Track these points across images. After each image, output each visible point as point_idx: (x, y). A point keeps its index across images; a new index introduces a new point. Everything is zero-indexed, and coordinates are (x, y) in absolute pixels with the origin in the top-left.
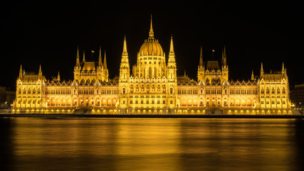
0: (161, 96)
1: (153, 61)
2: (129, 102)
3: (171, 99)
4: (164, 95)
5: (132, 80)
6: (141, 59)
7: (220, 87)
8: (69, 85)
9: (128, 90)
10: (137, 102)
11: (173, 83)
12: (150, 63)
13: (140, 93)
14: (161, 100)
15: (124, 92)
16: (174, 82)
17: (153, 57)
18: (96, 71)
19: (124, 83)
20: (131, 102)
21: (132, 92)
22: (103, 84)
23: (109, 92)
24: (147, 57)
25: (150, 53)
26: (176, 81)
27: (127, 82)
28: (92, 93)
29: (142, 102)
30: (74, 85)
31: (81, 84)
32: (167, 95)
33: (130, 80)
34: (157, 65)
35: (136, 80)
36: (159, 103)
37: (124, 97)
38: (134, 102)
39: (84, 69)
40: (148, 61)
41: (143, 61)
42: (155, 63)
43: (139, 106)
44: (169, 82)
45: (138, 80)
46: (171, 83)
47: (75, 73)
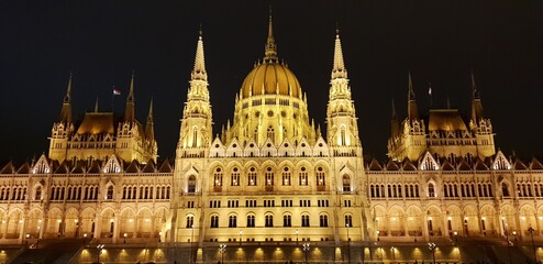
0: (314, 202)
1: (277, 109)
2: (207, 221)
3: (346, 211)
4: (323, 197)
5: (221, 151)
6: (245, 106)
7: (486, 176)
8: (26, 171)
9: (206, 182)
10: (233, 223)
11: (351, 160)
12: (271, 114)
13: (246, 193)
14: (315, 213)
15: (192, 189)
16: (353, 154)
17: (278, 98)
18: (115, 134)
19: (193, 161)
20: (215, 223)
21: (218, 189)
22: (130, 167)
23: (146, 195)
24: (263, 98)
25: (270, 89)
26: (359, 151)
27: (202, 155)
28: (93, 196)
29: (251, 223)
30: (41, 172)
31: (62, 171)
32: (333, 199)
33: (213, 150)
34: (289, 121)
35: (231, 150)
36: (306, 222)
37: (191, 205)
38: (224, 221)
39: (80, 131)
40: (264, 109)
41: (251, 110)
42: (284, 114)
43: (242, 234)
44: (336, 154)
45: (238, 150)
46: (344, 160)
47: (54, 141)
